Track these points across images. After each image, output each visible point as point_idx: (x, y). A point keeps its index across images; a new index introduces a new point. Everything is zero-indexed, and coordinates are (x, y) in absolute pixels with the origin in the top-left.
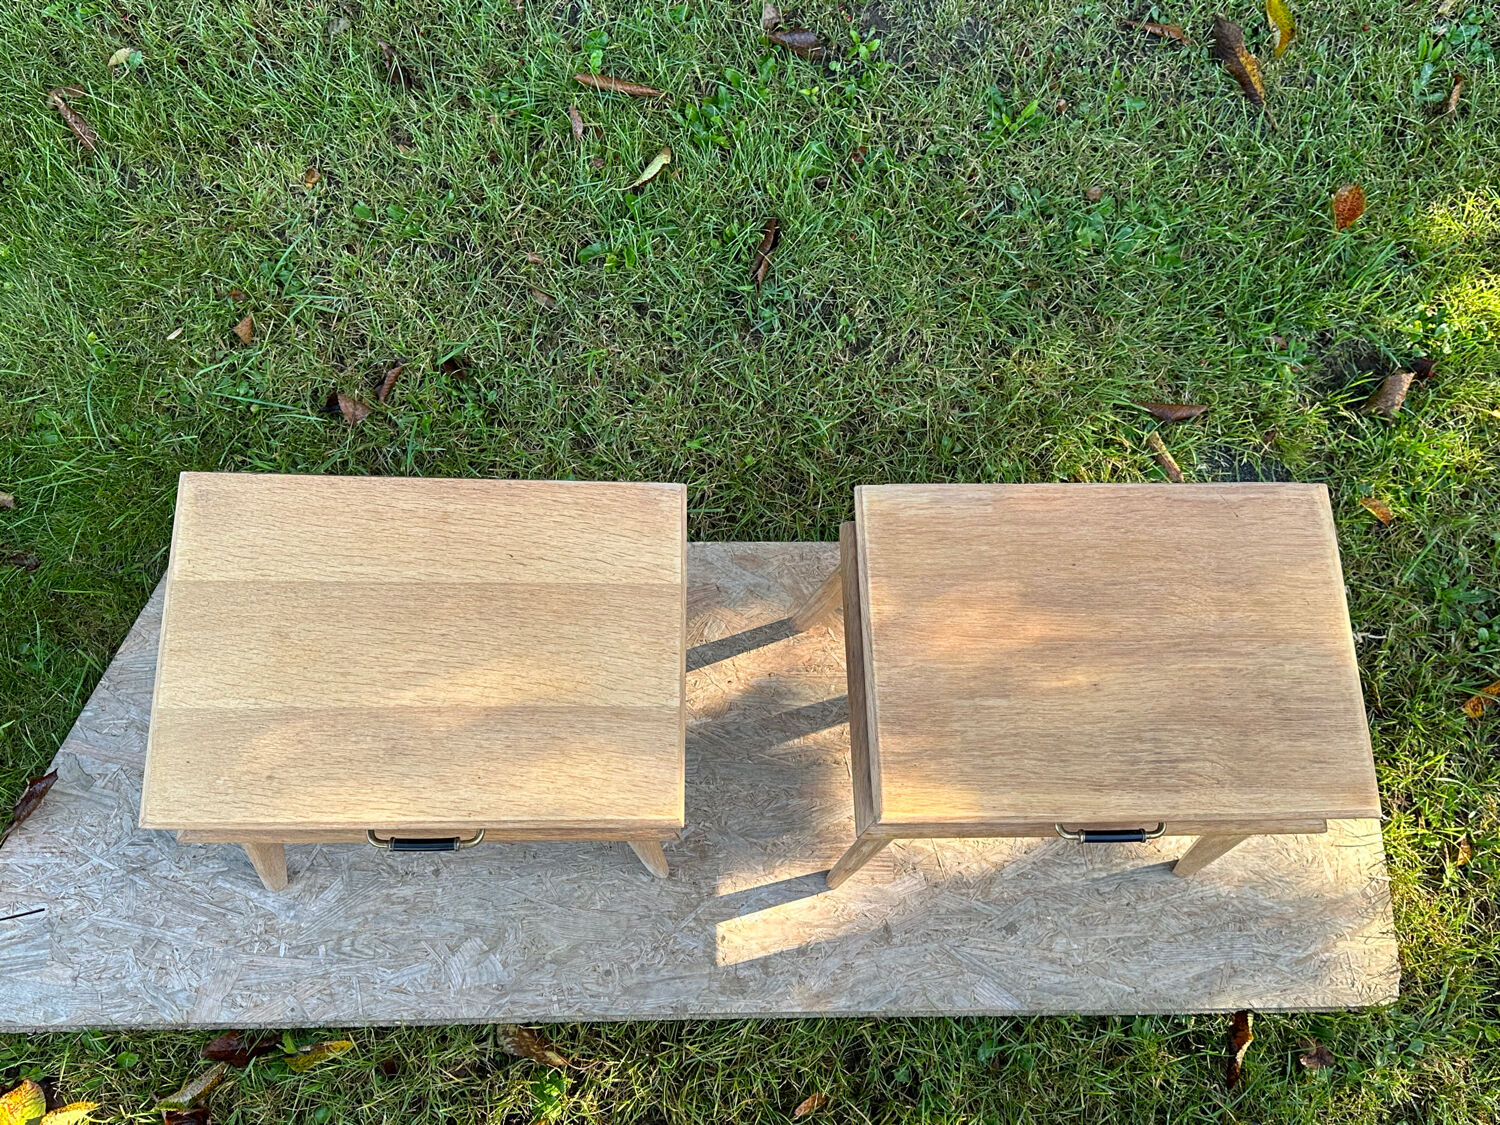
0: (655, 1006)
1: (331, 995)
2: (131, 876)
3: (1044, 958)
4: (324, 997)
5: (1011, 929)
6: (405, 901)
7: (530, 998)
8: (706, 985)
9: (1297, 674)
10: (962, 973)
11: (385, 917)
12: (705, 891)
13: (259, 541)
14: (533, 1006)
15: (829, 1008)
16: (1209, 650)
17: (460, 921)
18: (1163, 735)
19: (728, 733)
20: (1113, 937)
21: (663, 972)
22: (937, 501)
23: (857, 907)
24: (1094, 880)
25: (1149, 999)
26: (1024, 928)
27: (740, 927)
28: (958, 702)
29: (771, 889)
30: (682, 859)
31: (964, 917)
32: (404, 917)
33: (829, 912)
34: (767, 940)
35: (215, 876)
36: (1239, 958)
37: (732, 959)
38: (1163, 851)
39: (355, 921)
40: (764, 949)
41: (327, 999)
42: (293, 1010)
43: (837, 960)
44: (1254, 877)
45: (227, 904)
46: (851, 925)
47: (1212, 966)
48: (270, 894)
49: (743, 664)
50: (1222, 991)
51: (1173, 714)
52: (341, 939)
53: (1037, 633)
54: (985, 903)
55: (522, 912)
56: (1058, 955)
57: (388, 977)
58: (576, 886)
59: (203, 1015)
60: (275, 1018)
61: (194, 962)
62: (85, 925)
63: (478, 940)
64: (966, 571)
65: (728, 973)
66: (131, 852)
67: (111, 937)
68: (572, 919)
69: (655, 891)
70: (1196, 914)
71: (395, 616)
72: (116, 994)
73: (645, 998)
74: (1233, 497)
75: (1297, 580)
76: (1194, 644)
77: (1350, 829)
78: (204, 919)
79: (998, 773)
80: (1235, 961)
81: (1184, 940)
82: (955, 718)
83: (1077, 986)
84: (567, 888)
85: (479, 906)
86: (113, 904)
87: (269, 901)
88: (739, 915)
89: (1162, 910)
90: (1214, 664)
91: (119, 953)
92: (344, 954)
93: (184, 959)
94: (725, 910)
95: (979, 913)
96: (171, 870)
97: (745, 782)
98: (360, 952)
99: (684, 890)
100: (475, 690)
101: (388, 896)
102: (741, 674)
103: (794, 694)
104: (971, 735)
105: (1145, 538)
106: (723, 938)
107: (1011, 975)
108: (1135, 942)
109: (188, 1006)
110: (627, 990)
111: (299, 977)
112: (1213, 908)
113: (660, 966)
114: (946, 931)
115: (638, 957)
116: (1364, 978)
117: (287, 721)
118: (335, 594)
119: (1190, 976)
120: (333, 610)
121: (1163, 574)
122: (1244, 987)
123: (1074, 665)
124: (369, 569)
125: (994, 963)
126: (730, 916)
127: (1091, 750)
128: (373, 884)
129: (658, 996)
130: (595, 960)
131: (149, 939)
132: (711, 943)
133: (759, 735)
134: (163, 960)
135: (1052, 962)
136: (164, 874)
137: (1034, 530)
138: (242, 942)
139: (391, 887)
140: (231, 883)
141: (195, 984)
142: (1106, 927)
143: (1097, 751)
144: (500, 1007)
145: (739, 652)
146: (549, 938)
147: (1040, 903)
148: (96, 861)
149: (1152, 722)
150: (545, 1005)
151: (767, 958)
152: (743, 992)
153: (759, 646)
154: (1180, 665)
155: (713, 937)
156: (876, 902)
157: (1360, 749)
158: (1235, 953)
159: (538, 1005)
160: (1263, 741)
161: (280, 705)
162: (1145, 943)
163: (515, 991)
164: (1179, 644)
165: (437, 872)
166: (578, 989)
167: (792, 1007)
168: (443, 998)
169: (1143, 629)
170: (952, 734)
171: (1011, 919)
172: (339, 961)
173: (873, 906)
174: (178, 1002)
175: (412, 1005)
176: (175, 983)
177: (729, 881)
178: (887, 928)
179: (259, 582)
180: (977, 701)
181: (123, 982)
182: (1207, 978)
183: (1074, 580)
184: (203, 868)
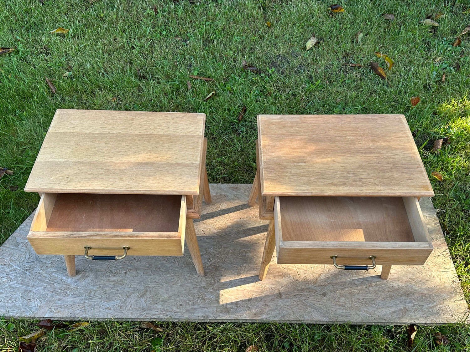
0: (197, 316)
1: (85, 309)
2: (25, 272)
3: (337, 304)
4: (82, 310)
5: (324, 295)
6: (114, 281)
7: (153, 312)
8: (216, 310)
9: (400, 158)
10: (307, 308)
11: (107, 286)
12: (216, 280)
13: (76, 124)
14: (154, 315)
15: (259, 318)
16: (370, 152)
17: (132, 288)
18: (356, 172)
19: (227, 234)
20: (361, 298)
21: (200, 305)
22: (282, 118)
23: (269, 286)
24: (353, 280)
25: (376, 318)
26: (329, 294)
27: (228, 292)
28: (289, 164)
29: (239, 280)
30: (209, 270)
31: (307, 290)
32: (113, 286)
33: (259, 287)
34: (238, 296)
35: (53, 272)
36: (408, 306)
37: (225, 302)
38: (377, 271)
39: (96, 287)
40: (237, 299)
41: (84, 311)
42: (71, 314)
43: (262, 303)
44: (411, 280)
45: (55, 281)
46: (267, 292)
47: (399, 308)
48: (69, 278)
49: (233, 215)
50: (403, 317)
51: (359, 167)
52: (91, 292)
53: (314, 148)
54: (315, 286)
55: (153, 285)
56: (342, 303)
57: (104, 304)
58: (172, 278)
59: (40, 314)
60: (65, 316)
61: (41, 298)
62: (7, 286)
63: (137, 294)
64: (291, 134)
65: (223, 306)
66: (27, 265)
67: (15, 290)
68: (170, 288)
69: (199, 279)
70: (391, 291)
71: (113, 141)
72: (12, 307)
73: (194, 313)
74: (375, 117)
75: (398, 136)
76: (366, 151)
77: (443, 266)
78: (46, 285)
79: (302, 181)
80: (407, 307)
81: (388, 300)
82: (288, 168)
83: (349, 314)
84: (169, 278)
85: (139, 283)
86: (18, 280)
87: (69, 280)
88: (228, 288)
89: (378, 290)
90: (372, 155)
91: (16, 294)
92: (91, 297)
93: (37, 297)
94: (223, 286)
95: (313, 290)
96: (38, 270)
97: (232, 248)
98: (97, 296)
99: (209, 280)
100: (135, 158)
101: (109, 279)
102: (231, 218)
103: (248, 224)
104: (293, 172)
105: (347, 126)
106: (222, 295)
107: (325, 309)
108: (370, 300)
109: (36, 311)
110: (187, 311)
111: (75, 303)
112: (397, 290)
113: (200, 303)
114: (301, 294)
115: (192, 300)
116: (456, 314)
117: (76, 164)
118: (96, 136)
119: (391, 311)
120: (94, 139)
121: (354, 134)
122: (411, 316)
123: (326, 155)
124: (107, 130)
125: (319, 305)
126: (225, 288)
127: (333, 176)
128: (104, 276)
129: (198, 313)
130: (177, 301)
131: (27, 291)
132: (218, 296)
133: (237, 235)
134: (30, 297)
135: (340, 305)
136: (36, 271)
137: (313, 124)
138: (58, 292)
139: (110, 277)
140: (58, 274)
141: (39, 305)
142: (359, 295)
143: (335, 176)
144: (142, 315)
145: (231, 212)
146: (162, 294)
147: (334, 287)
148: (15, 267)
149: (353, 169)
150: (158, 315)
151: (237, 302)
152: (228, 312)
153: (237, 211)
154: (361, 156)
155: (219, 295)
156: (276, 285)
157: (424, 177)
158: (407, 304)
159: (156, 315)
160: (390, 174)
161: (74, 161)
162: (373, 300)
163: (148, 310)
164: (360, 151)
165: (126, 273)
166: (170, 310)
167: (246, 318)
168: (123, 311)
169: (348, 147)
170: (287, 172)
171: (324, 292)
172: (89, 299)
173: (275, 286)
174: (32, 310)
175: (112, 313)
176: (33, 304)
177: (225, 278)
178: (280, 293)
179: (74, 133)
180: (295, 164)
181: (16, 303)
182: (397, 312)
183: (326, 136)
184: (49, 270)
